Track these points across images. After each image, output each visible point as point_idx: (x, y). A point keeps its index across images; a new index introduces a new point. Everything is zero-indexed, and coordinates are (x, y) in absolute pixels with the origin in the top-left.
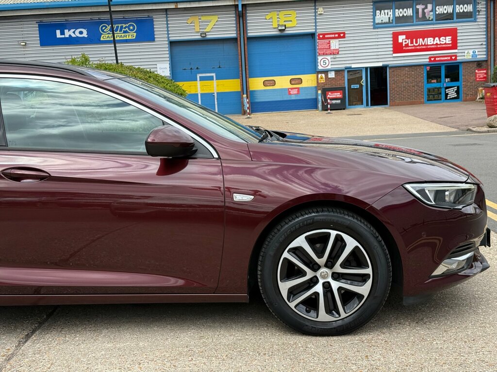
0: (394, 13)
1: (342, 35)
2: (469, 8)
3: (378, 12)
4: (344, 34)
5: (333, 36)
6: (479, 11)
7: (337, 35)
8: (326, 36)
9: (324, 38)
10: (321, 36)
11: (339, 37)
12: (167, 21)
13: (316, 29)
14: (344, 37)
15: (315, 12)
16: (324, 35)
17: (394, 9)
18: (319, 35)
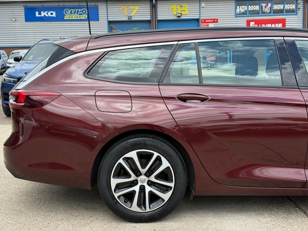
0: (248, 8)
1: (216, 21)
2: (293, 7)
3: (238, 7)
4: (217, 20)
5: (211, 21)
6: (299, 9)
7: (213, 21)
8: (206, 21)
9: (205, 22)
10: (203, 21)
11: (214, 22)
12: (107, 8)
13: (200, 16)
14: (217, 22)
15: (200, 6)
16: (205, 20)
17: (248, 5)
18: (202, 20)
